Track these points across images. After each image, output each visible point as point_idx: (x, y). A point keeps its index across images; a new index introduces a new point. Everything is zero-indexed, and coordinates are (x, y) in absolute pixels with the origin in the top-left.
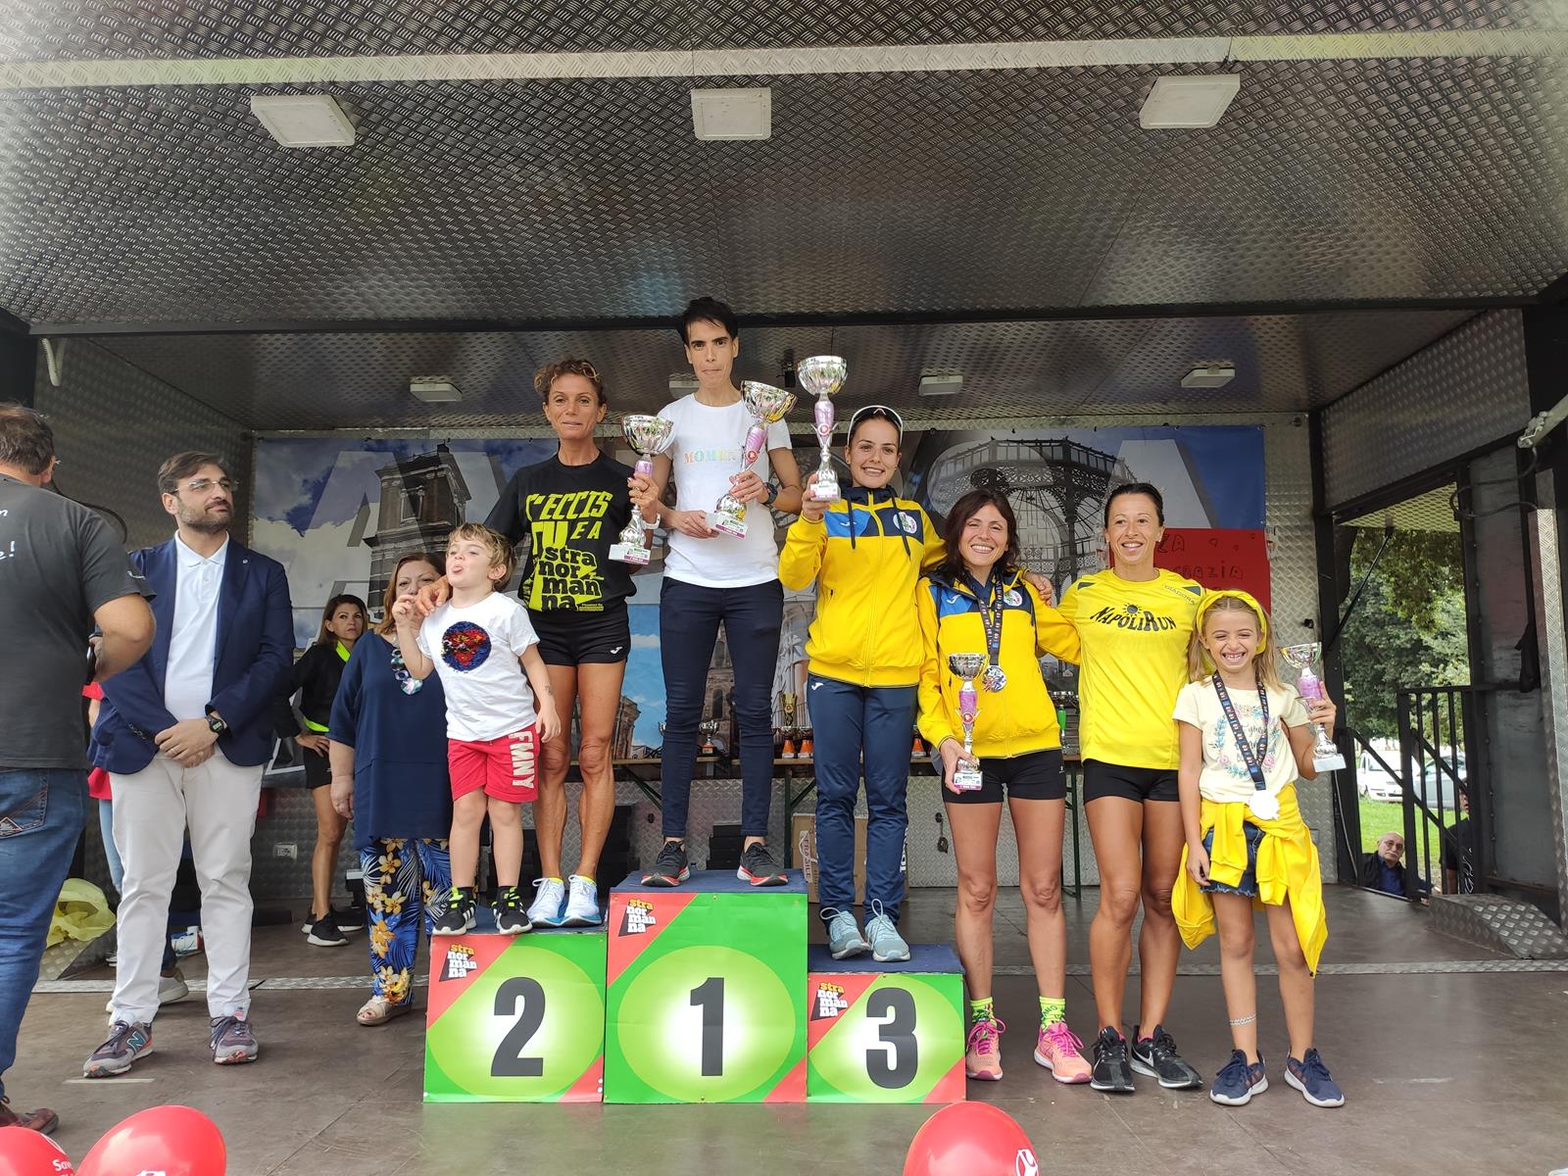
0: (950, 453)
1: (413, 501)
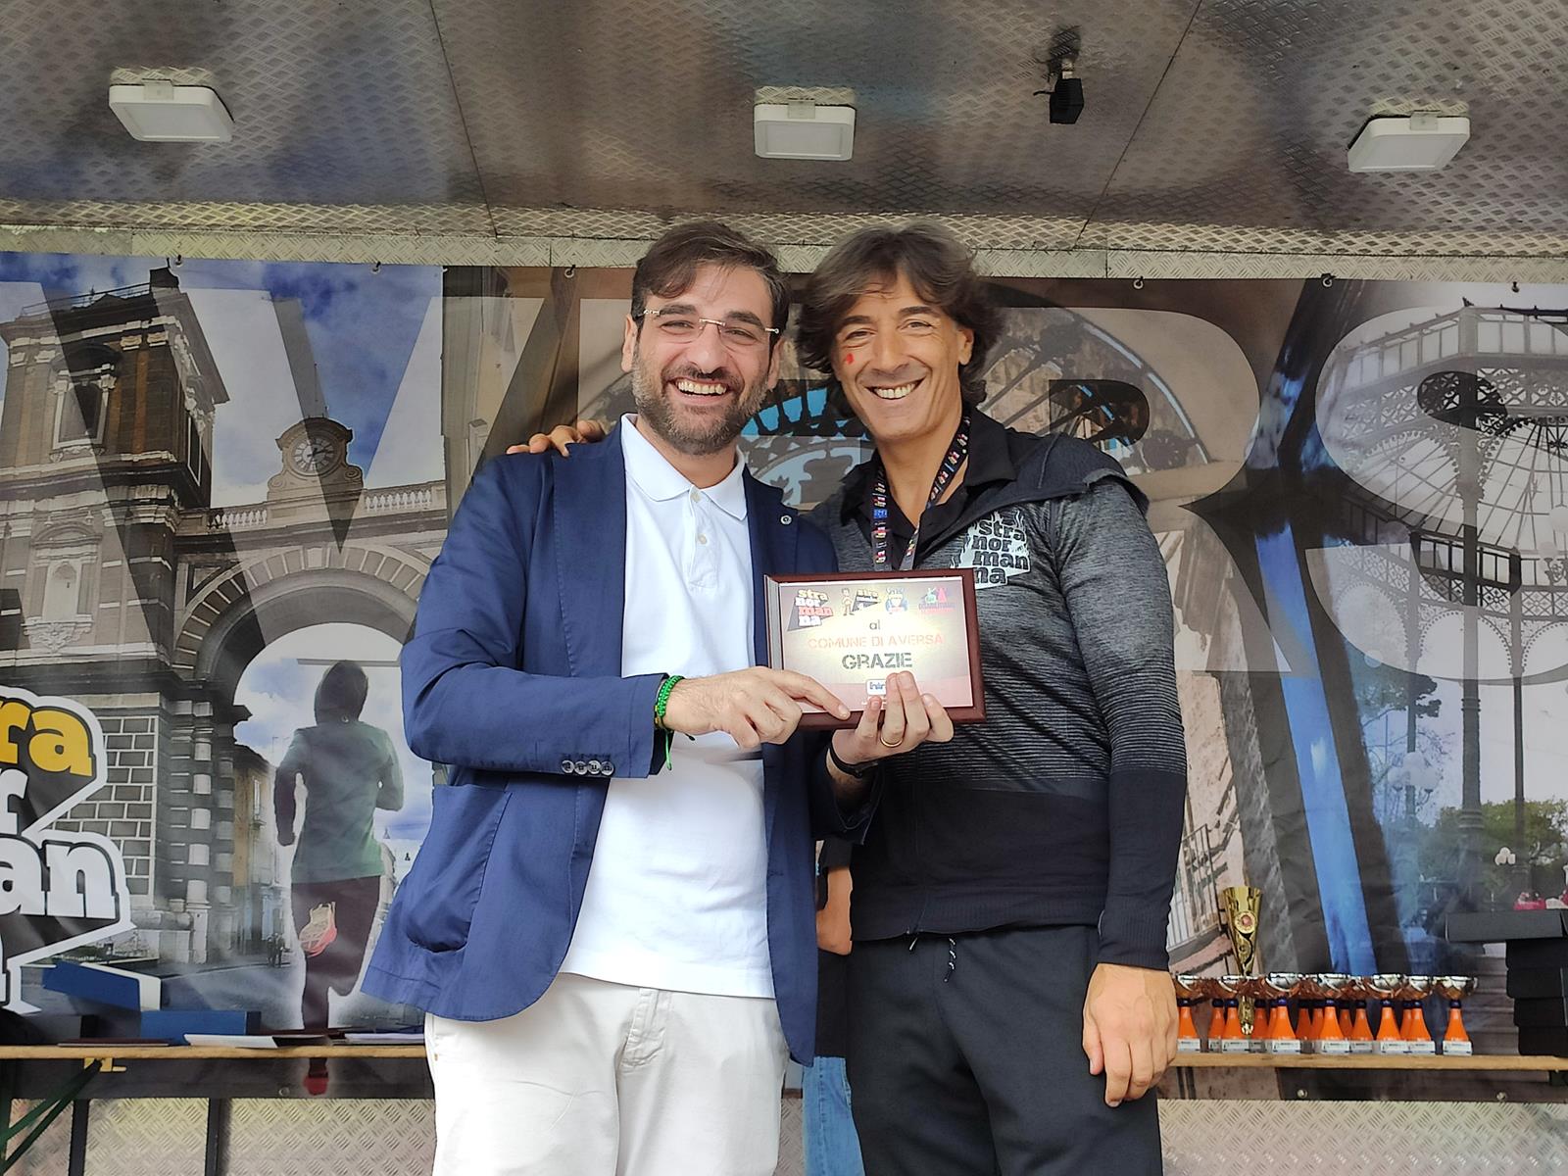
0: (1368, 331)
1: (86, 400)
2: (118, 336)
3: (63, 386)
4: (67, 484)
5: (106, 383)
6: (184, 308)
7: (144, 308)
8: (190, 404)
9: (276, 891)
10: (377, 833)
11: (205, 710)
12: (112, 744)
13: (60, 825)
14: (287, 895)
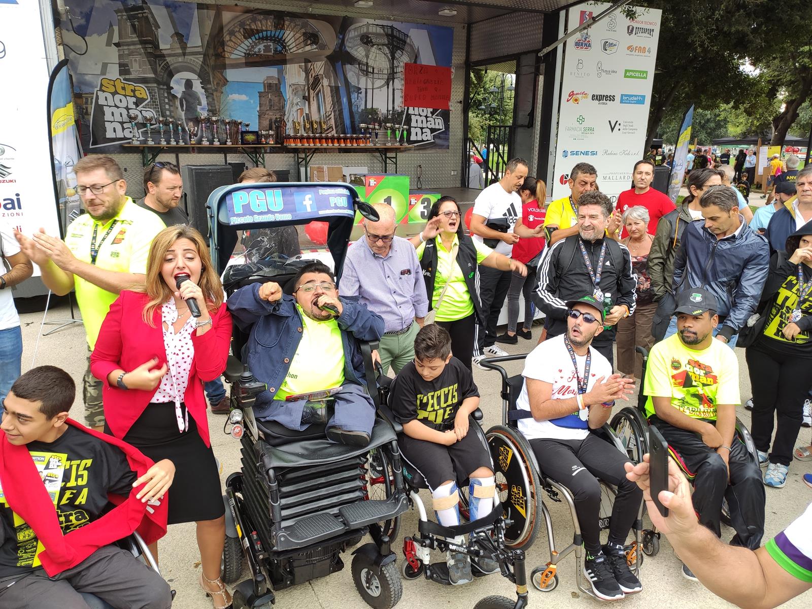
1: (133, 26)
2: (137, 14)
3: (129, 24)
4: (133, 44)
5: (136, 23)
6: (149, 8)
7: (142, 8)
8: (153, 28)
9: (182, 119)
10: (198, 110)
11: (165, 87)
12: (150, 93)
13: (143, 107)
14: (184, 120)
